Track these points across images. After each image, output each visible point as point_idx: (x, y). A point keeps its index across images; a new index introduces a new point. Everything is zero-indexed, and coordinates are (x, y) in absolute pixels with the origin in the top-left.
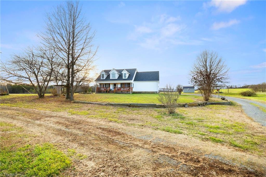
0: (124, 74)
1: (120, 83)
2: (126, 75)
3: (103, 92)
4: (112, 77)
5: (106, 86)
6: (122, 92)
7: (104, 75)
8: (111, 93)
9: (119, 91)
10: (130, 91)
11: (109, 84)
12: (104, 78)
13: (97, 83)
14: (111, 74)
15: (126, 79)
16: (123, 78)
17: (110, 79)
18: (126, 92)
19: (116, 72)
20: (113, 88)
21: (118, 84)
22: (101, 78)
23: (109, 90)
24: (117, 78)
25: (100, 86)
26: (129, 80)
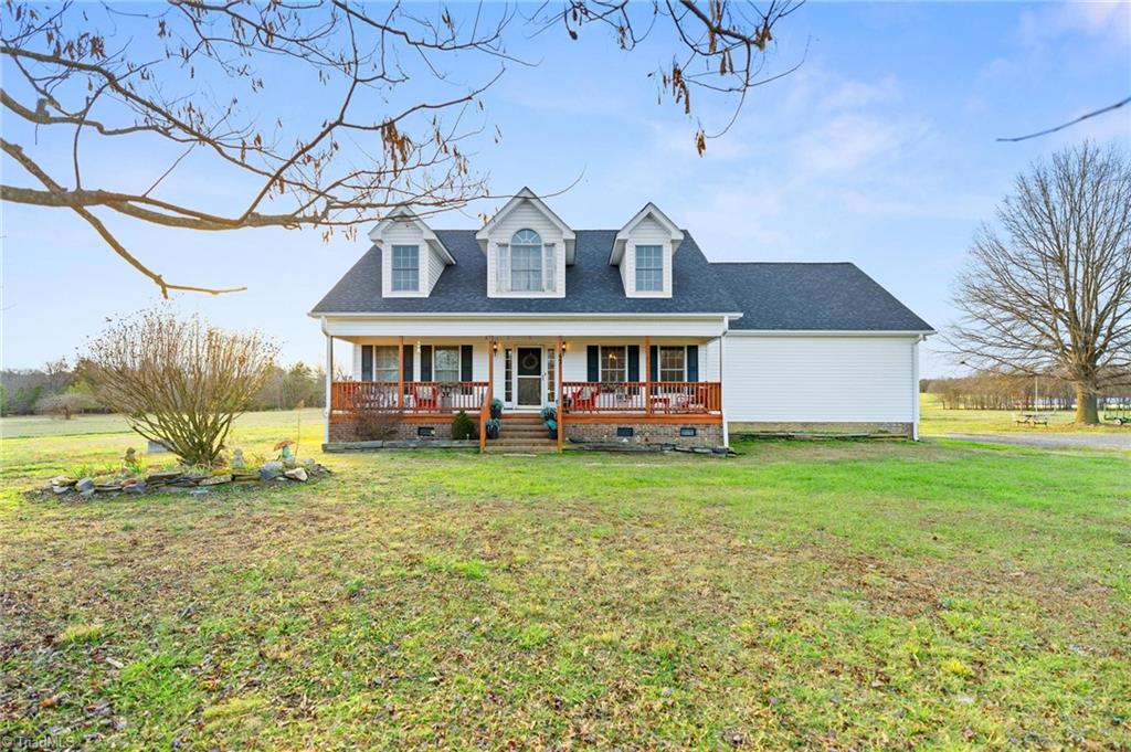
0: (638, 248)
1: (580, 338)
2: (660, 262)
3: (416, 432)
4: (510, 282)
5: (437, 372)
6: (631, 435)
7: (420, 257)
8: (527, 444)
9: (592, 426)
10: (718, 421)
11: (467, 352)
12: (420, 287)
13: (334, 339)
14: (500, 245)
15: (667, 299)
16: (631, 291)
17: (489, 296)
18: (669, 430)
19: (562, 233)
20: (508, 386)
21: (564, 350)
22: (390, 287)
23: (489, 411)
24: (560, 292)
25: (367, 369)
26: (704, 311)
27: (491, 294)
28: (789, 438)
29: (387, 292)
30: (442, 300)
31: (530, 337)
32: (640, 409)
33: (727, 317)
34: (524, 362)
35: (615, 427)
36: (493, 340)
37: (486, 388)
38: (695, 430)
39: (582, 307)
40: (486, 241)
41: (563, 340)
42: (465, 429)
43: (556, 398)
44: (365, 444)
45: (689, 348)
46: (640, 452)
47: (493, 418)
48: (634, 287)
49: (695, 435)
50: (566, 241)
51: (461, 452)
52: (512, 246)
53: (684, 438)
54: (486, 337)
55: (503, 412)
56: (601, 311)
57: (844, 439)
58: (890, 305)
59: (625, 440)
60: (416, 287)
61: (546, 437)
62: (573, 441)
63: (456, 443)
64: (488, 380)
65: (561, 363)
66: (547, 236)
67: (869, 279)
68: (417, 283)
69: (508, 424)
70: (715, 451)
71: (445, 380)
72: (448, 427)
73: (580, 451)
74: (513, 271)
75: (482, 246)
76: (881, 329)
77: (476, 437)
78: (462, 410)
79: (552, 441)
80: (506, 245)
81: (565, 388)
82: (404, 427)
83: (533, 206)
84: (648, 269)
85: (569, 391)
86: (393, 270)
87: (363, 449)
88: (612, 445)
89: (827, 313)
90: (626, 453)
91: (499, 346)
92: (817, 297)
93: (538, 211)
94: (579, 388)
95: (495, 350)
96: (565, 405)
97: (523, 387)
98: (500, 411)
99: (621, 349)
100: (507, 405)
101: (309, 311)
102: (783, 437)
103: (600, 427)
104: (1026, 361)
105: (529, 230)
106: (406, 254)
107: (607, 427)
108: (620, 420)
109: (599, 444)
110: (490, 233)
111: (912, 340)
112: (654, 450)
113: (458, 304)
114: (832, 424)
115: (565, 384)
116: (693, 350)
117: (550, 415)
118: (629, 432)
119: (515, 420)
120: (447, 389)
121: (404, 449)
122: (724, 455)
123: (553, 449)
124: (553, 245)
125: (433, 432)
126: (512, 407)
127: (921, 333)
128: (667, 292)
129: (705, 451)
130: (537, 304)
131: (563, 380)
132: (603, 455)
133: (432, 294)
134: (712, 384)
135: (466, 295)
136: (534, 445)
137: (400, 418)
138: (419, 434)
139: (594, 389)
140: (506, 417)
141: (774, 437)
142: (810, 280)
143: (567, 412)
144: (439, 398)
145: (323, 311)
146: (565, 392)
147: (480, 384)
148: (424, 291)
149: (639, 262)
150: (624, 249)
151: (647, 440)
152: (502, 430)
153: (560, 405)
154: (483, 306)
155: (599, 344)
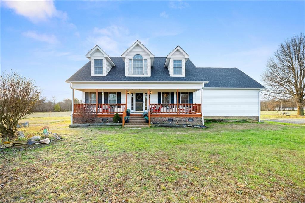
0: (174, 61)
2: (181, 65)
3: (102, 120)
4: (133, 71)
5: (109, 100)
6: (172, 121)
7: (103, 63)
8: (138, 124)
9: (160, 118)
10: (200, 116)
11: (119, 94)
12: (103, 73)
13: (74, 90)
14: (129, 59)
15: (183, 77)
16: (172, 74)
17: (126, 76)
18: (185, 119)
19: (150, 56)
20: (132, 105)
21: (150, 93)
22: (93, 73)
23: (126, 113)
24: (149, 75)
25: (87, 100)
26: (196, 81)
27: (127, 75)
28: (221, 121)
29: (92, 74)
30: (110, 77)
31: (139, 89)
32: (175, 113)
33: (203, 83)
34: (137, 97)
35: (167, 118)
36: (127, 90)
37: (125, 106)
38: (193, 119)
39: (156, 79)
40: (125, 58)
41: (150, 90)
42: (118, 119)
43: (148, 109)
44: (84, 124)
45: (190, 93)
46: (176, 127)
47: (127, 115)
48: (173, 73)
49: (193, 121)
50: (151, 58)
51: (116, 127)
52: (133, 60)
53: (189, 122)
54: (125, 89)
55: (131, 113)
56: (162, 81)
57: (239, 122)
58: (250, 80)
59: (170, 123)
60: (102, 73)
61: (145, 122)
62: (154, 123)
63: (114, 124)
64: (125, 103)
65: (149, 98)
66: (145, 57)
67: (243, 72)
68: (102, 71)
69: (132, 117)
70: (200, 127)
71: (112, 103)
72: (112, 119)
73: (156, 127)
74: (134, 68)
75: (123, 59)
76: (249, 87)
77: (121, 122)
78: (117, 113)
79: (147, 123)
80: (131, 59)
81: (151, 106)
82: (98, 119)
83: (140, 47)
84: (177, 67)
85: (152, 107)
86: (94, 67)
87: (83, 126)
88: (167, 124)
89: (231, 82)
90: (171, 127)
91: (130, 92)
92: (228, 78)
93: (142, 48)
94: (155, 106)
95: (128, 94)
96: (151, 111)
97: (137, 105)
98: (129, 113)
99: (168, 93)
100: (132, 111)
101: (66, 81)
102: (220, 121)
103: (162, 118)
104: (283, 97)
105: (139, 54)
106: (99, 62)
107: (164, 118)
108: (168, 116)
109: (162, 124)
110: (126, 55)
111: (258, 91)
112: (180, 126)
113: (116, 78)
114: (234, 117)
115: (151, 104)
116: (191, 94)
117: (146, 115)
118: (172, 120)
119: (134, 116)
120: (112, 106)
121: (97, 126)
122: (203, 128)
123: (147, 126)
124: (147, 59)
125: (107, 120)
126: (133, 112)
127: (261, 88)
128: (183, 75)
129: (197, 126)
130: (142, 78)
131: (150, 103)
132: (164, 128)
133: (107, 75)
134: (198, 104)
135: (118, 76)
136: (141, 125)
137: (96, 116)
138: (103, 121)
139: (160, 106)
140: (132, 115)
141: (217, 121)
142: (225, 73)
143: (151, 113)
144: (110, 109)
145: (70, 80)
146: (151, 107)
147: (123, 104)
148: (105, 74)
149: (174, 65)
150: (170, 61)
151: (177, 123)
152: (130, 120)
153: (149, 111)
154: (124, 79)
155: (161, 91)
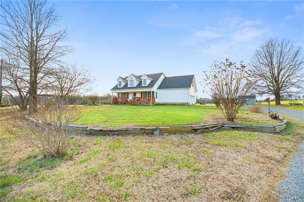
0: (144, 80)
1: (140, 92)
4: (130, 85)
7: (121, 83)
14: (129, 80)
15: (147, 86)
16: (143, 85)
17: (128, 87)
18: (145, 103)
19: (135, 78)
22: (119, 86)
24: (135, 86)
31: (134, 92)
34: (134, 95)
35: (139, 103)
38: (148, 103)
56: (141, 88)
65: (138, 95)
83: (132, 75)
91: (131, 93)
105: (132, 78)
130: (132, 87)
145: (112, 90)
